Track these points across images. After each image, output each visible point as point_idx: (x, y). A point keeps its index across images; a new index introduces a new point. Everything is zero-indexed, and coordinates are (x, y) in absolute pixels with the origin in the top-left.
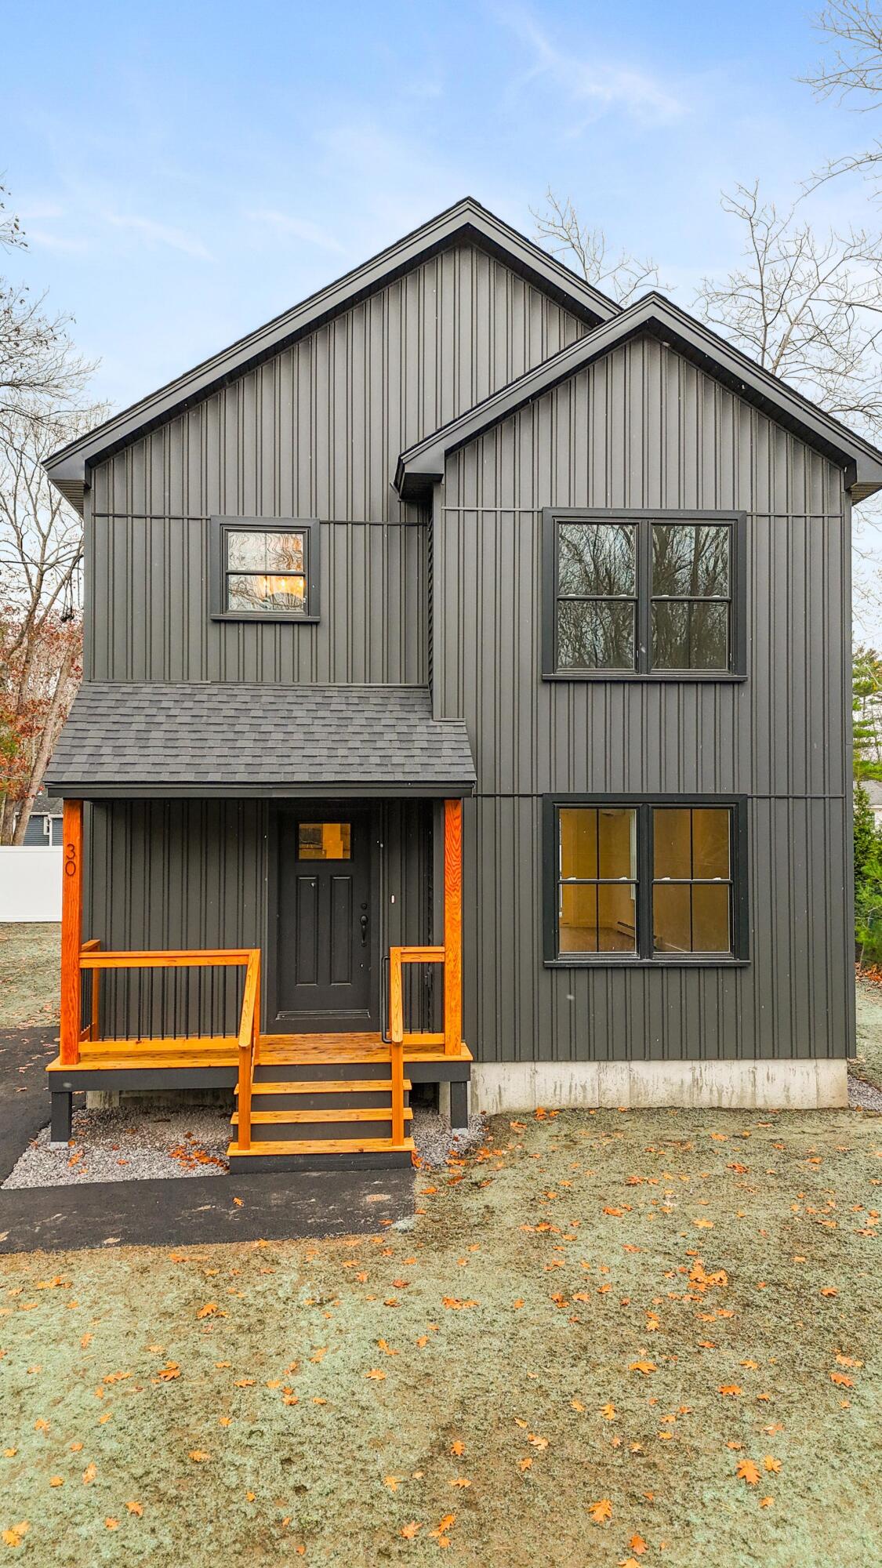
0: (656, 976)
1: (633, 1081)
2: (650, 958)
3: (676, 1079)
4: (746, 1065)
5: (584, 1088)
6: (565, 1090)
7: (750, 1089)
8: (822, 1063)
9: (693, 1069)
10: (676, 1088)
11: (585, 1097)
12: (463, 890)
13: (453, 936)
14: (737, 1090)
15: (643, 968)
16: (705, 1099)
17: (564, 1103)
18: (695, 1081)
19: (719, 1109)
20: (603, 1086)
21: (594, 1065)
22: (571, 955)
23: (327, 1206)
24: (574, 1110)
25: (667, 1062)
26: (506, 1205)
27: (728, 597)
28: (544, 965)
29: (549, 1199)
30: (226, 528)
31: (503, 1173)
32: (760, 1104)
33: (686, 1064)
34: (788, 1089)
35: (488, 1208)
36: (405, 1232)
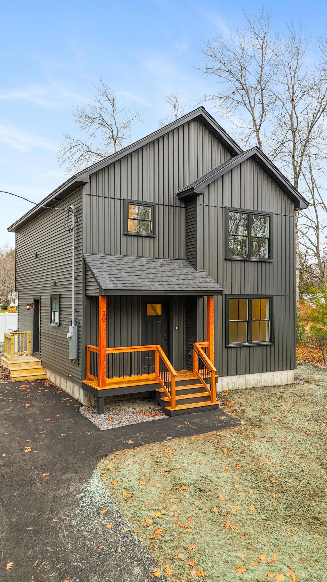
0: (252, 349)
1: (246, 380)
2: (251, 343)
3: (256, 379)
4: (272, 373)
5: (234, 383)
6: (230, 385)
7: (273, 380)
8: (288, 371)
9: (260, 376)
10: (256, 381)
11: (234, 386)
12: (214, 324)
13: (212, 338)
14: (270, 381)
15: (249, 347)
16: (263, 384)
17: (230, 389)
18: (261, 379)
19: (266, 386)
20: (239, 382)
21: (237, 376)
22: (231, 344)
23: (214, 421)
24: (233, 390)
25: (254, 374)
26: (258, 415)
27: (268, 237)
28: (226, 347)
29: (266, 412)
30: (128, 203)
31: (243, 408)
32: (275, 384)
33: (259, 374)
34: (281, 379)
35: (255, 416)
36: (246, 424)
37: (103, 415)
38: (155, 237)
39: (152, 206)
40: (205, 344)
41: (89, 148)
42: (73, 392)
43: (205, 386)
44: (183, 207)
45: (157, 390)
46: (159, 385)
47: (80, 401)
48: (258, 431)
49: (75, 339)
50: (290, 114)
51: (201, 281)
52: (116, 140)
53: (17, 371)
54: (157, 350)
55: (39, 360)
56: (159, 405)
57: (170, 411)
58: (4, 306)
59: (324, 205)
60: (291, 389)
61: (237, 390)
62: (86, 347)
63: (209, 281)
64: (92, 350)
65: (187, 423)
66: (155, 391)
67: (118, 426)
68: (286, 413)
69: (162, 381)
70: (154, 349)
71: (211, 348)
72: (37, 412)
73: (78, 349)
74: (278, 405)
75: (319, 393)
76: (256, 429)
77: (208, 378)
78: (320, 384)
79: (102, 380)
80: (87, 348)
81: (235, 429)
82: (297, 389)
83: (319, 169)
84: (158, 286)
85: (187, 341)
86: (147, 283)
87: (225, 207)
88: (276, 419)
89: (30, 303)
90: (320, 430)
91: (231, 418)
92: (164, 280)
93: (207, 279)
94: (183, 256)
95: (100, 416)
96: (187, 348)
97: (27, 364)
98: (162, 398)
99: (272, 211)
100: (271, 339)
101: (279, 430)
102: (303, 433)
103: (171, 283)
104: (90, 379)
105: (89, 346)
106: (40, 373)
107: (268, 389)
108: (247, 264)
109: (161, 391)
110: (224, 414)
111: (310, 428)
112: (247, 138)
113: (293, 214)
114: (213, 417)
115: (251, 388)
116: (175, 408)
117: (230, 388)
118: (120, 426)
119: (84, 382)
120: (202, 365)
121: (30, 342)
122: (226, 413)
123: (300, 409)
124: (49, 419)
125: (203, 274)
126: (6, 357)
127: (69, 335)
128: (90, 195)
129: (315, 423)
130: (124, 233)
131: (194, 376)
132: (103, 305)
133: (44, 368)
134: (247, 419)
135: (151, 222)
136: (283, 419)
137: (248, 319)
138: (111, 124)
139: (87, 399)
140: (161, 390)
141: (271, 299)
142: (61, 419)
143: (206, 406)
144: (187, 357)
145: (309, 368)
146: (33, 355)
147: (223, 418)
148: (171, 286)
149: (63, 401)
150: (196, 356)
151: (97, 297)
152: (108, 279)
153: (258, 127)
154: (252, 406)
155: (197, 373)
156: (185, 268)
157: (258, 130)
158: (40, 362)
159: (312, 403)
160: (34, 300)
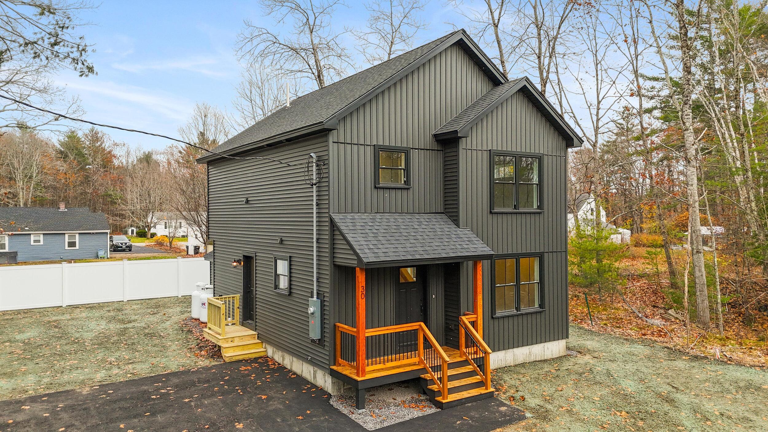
0: (520, 318)
1: (514, 355)
2: (520, 312)
4: (542, 345)
5: (501, 360)
6: (496, 362)
7: (543, 353)
8: (560, 341)
10: (525, 356)
11: (502, 364)
13: (480, 310)
14: (540, 354)
15: (518, 315)
16: (532, 359)
18: (530, 352)
19: (536, 361)
20: (506, 359)
21: (504, 352)
22: (499, 313)
23: (495, 414)
24: (500, 368)
25: (523, 347)
26: (542, 403)
27: (538, 183)
28: (492, 317)
29: (549, 399)
30: (379, 150)
31: (520, 394)
32: (546, 358)
33: (528, 347)
34: (552, 351)
35: (539, 405)
36: (532, 417)
37: (364, 410)
38: (409, 189)
39: (406, 151)
40: (472, 317)
41: (276, 38)
42: (315, 377)
43: (475, 369)
44: (440, 150)
45: (422, 376)
46: (424, 371)
47: (326, 389)
48: (548, 426)
49: (318, 315)
50: (534, 5)
51: (468, 243)
52: (313, 30)
53: (231, 348)
54: (420, 328)
55: (254, 333)
56: (425, 393)
57: (442, 403)
58: (141, 232)
59: (574, 114)
60: (567, 365)
61: (504, 368)
62: (335, 325)
63: (476, 242)
64: (343, 330)
65: (465, 418)
66: (420, 378)
67: (386, 424)
68: (572, 399)
69: (428, 365)
70: (417, 327)
71: (479, 322)
72: (281, 407)
73: (322, 328)
74: (560, 389)
75: (599, 369)
76: (545, 423)
77: (477, 358)
78: (596, 354)
79: (362, 369)
80: (337, 328)
81: (522, 424)
82: (571, 364)
83: (566, 69)
84: (422, 253)
85: (446, 311)
86: (409, 249)
87: (490, 150)
88: (564, 409)
89: (237, 258)
90: (617, 421)
91: (514, 410)
92: (427, 244)
93: (473, 239)
94: (440, 209)
95: (360, 411)
96: (446, 319)
97: (241, 338)
98: (430, 387)
99: (542, 152)
100: (541, 306)
101: (571, 424)
102: (600, 427)
103: (436, 248)
104: (340, 365)
105: (338, 324)
106: (258, 349)
107: (540, 365)
108: (514, 216)
109: (428, 379)
110: (504, 405)
111: (605, 420)
112: (482, 33)
113: (565, 154)
114: (491, 409)
115: (519, 364)
116: (447, 399)
117: (496, 366)
118: (389, 425)
119: (334, 368)
120: (471, 342)
121: (238, 308)
122: (505, 402)
123: (586, 393)
124: (300, 418)
125: (467, 232)
126: (210, 329)
127: (311, 310)
128: (338, 143)
129: (608, 413)
130: (375, 186)
131: (461, 357)
132: (361, 279)
133: (262, 342)
134: (532, 410)
135: (404, 170)
136: (572, 409)
137: (517, 283)
138: (306, 8)
139: (336, 387)
140: (428, 376)
141: (541, 256)
142: (315, 416)
143: (481, 394)
144: (446, 331)
145: (574, 330)
146: (243, 325)
147: (503, 409)
148: (436, 252)
149: (305, 389)
150: (463, 331)
151: (353, 269)
152: (366, 247)
153: (496, 21)
154: (530, 391)
155: (465, 354)
156: (446, 225)
157: (496, 25)
158: (257, 335)
159: (596, 383)
160: (244, 256)
